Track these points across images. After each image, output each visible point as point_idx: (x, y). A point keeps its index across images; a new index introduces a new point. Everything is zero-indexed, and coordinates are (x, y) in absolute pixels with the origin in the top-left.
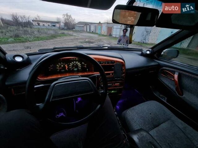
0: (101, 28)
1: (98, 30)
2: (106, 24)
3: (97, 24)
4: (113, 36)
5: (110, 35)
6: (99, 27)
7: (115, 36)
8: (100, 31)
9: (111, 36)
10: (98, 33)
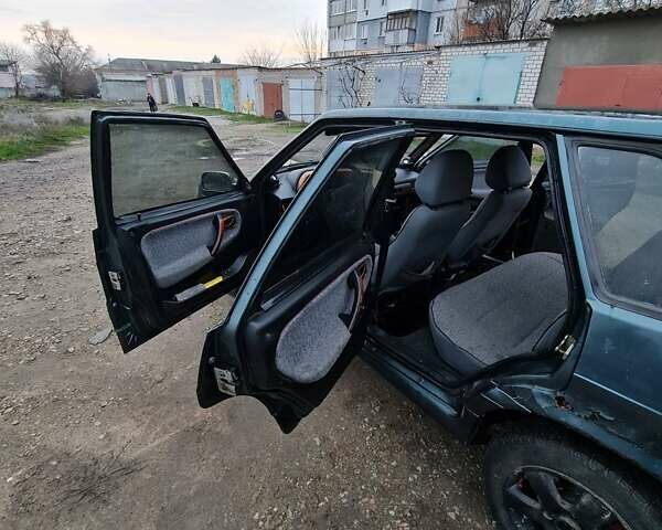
0: (235, 86)
1: (223, 95)
2: (252, 70)
3: (213, 72)
4: (291, 118)
5: (280, 116)
6: (226, 84)
7: (299, 119)
8: (231, 100)
9: (285, 119)
10: (224, 109)
